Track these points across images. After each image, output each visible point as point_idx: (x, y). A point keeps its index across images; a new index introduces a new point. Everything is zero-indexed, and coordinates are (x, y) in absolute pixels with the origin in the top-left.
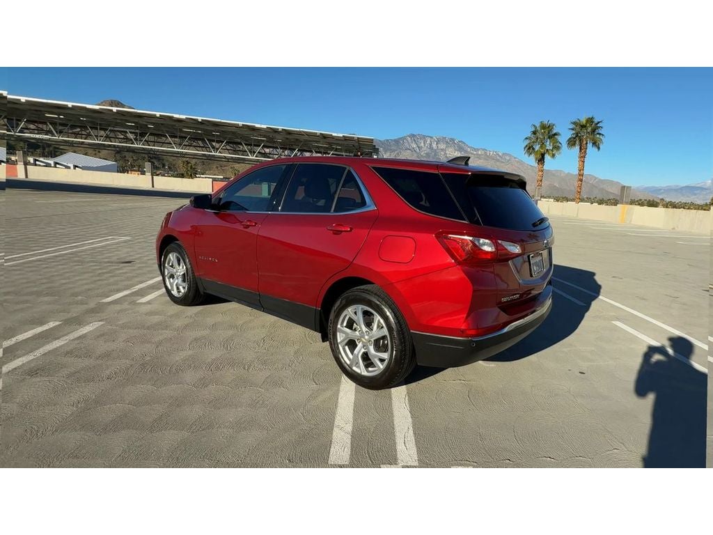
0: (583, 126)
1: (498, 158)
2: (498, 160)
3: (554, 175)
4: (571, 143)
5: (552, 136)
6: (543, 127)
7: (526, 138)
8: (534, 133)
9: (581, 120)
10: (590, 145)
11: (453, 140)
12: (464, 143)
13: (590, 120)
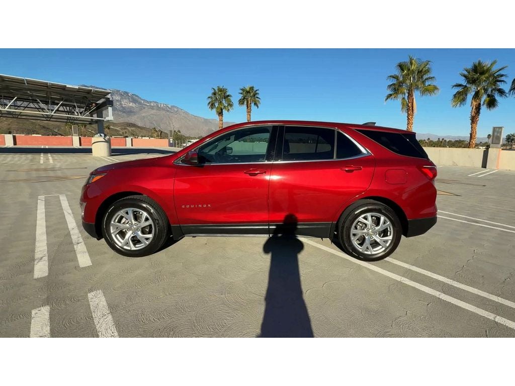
0: (248, 92)
1: (168, 109)
2: (168, 111)
3: (211, 122)
4: (241, 102)
5: (227, 97)
6: (220, 90)
7: (209, 98)
8: (215, 94)
9: (246, 88)
10: (253, 104)
11: (126, 93)
12: (137, 96)
13: (252, 88)
